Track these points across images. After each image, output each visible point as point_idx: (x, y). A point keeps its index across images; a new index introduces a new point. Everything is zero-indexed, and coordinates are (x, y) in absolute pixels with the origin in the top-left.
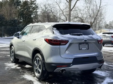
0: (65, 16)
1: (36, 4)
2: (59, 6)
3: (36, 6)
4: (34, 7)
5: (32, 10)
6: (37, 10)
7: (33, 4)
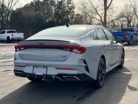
0: (99, 15)
1: (73, 3)
2: (92, 4)
3: (72, 5)
4: (70, 7)
5: (69, 10)
6: (74, 10)
7: (69, 3)
